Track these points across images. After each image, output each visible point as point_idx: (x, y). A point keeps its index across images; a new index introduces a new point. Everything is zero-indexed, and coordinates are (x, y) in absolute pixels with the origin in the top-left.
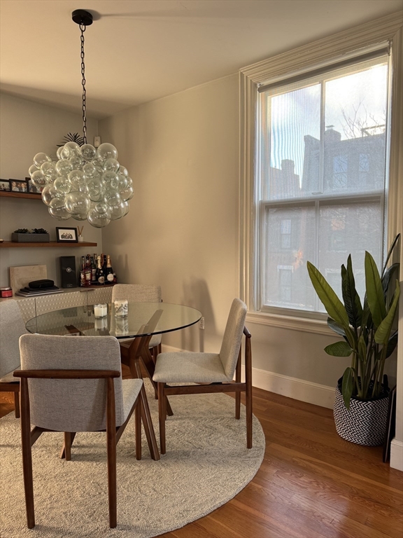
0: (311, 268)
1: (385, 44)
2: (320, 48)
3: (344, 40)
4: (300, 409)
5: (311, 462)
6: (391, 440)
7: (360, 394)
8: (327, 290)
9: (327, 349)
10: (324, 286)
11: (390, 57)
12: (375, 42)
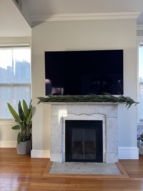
0: (9, 105)
1: (29, 45)
2: (11, 40)
3: (18, 40)
4: (7, 150)
5: (8, 163)
6: (31, 150)
7: (24, 140)
8: (13, 111)
9: (12, 128)
10: (13, 110)
11: (30, 48)
12: (26, 43)
